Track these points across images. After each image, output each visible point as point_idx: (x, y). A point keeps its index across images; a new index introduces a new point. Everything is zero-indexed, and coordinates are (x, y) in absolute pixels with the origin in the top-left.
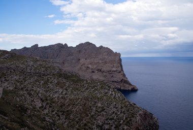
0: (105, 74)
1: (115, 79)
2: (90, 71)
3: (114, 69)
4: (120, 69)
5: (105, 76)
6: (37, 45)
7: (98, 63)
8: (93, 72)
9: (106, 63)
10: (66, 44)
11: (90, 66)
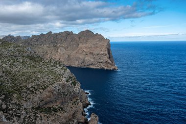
0: (94, 56)
1: (101, 61)
2: (85, 53)
3: (102, 53)
4: (106, 52)
5: (95, 58)
6: (51, 32)
7: (91, 47)
8: (86, 54)
9: (97, 47)
10: (71, 32)
11: (85, 50)
